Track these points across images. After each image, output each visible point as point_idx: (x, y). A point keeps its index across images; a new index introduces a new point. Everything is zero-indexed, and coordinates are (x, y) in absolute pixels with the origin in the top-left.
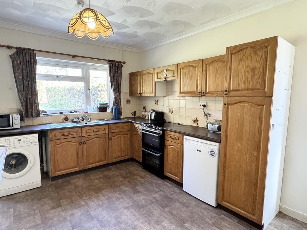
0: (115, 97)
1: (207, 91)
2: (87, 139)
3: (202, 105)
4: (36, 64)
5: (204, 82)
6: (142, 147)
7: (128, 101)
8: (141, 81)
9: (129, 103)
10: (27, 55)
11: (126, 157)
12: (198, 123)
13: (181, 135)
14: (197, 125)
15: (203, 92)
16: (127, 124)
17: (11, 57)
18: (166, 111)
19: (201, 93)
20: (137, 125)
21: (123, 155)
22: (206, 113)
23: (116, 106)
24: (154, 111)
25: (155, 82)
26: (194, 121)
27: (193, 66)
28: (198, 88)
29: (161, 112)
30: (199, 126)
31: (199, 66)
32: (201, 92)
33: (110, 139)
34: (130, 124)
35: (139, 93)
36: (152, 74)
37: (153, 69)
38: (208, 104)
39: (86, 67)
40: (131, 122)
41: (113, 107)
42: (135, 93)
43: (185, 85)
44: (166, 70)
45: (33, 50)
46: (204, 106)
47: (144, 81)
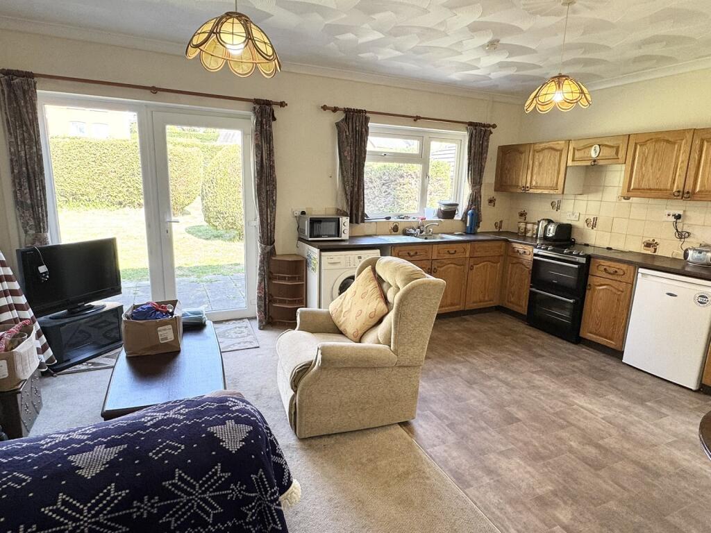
0: (473, 191)
1: (698, 190)
2: (439, 264)
3: (672, 214)
4: (367, 135)
5: (692, 173)
6: (531, 287)
7: (491, 201)
8: (531, 162)
9: (492, 204)
10: (357, 122)
11: (491, 302)
12: (655, 249)
13: (632, 268)
14: (655, 252)
15: (686, 191)
16: (498, 244)
17: (338, 125)
18: (579, 223)
19: (681, 194)
20: (519, 247)
21: (486, 298)
22: (679, 230)
23: (473, 209)
24: (550, 221)
25: (567, 167)
26: (648, 245)
27: (668, 141)
28: (674, 183)
29: (568, 224)
30: (659, 253)
31: (684, 141)
32: (682, 190)
33: (471, 268)
34: (504, 243)
35: (520, 185)
36: (561, 151)
37: (563, 142)
38: (688, 213)
39: (426, 137)
40: (506, 241)
41: (468, 210)
42: (511, 186)
43: (643, 176)
44: (599, 145)
45: (366, 112)
46: (678, 217)
47: (537, 163)
